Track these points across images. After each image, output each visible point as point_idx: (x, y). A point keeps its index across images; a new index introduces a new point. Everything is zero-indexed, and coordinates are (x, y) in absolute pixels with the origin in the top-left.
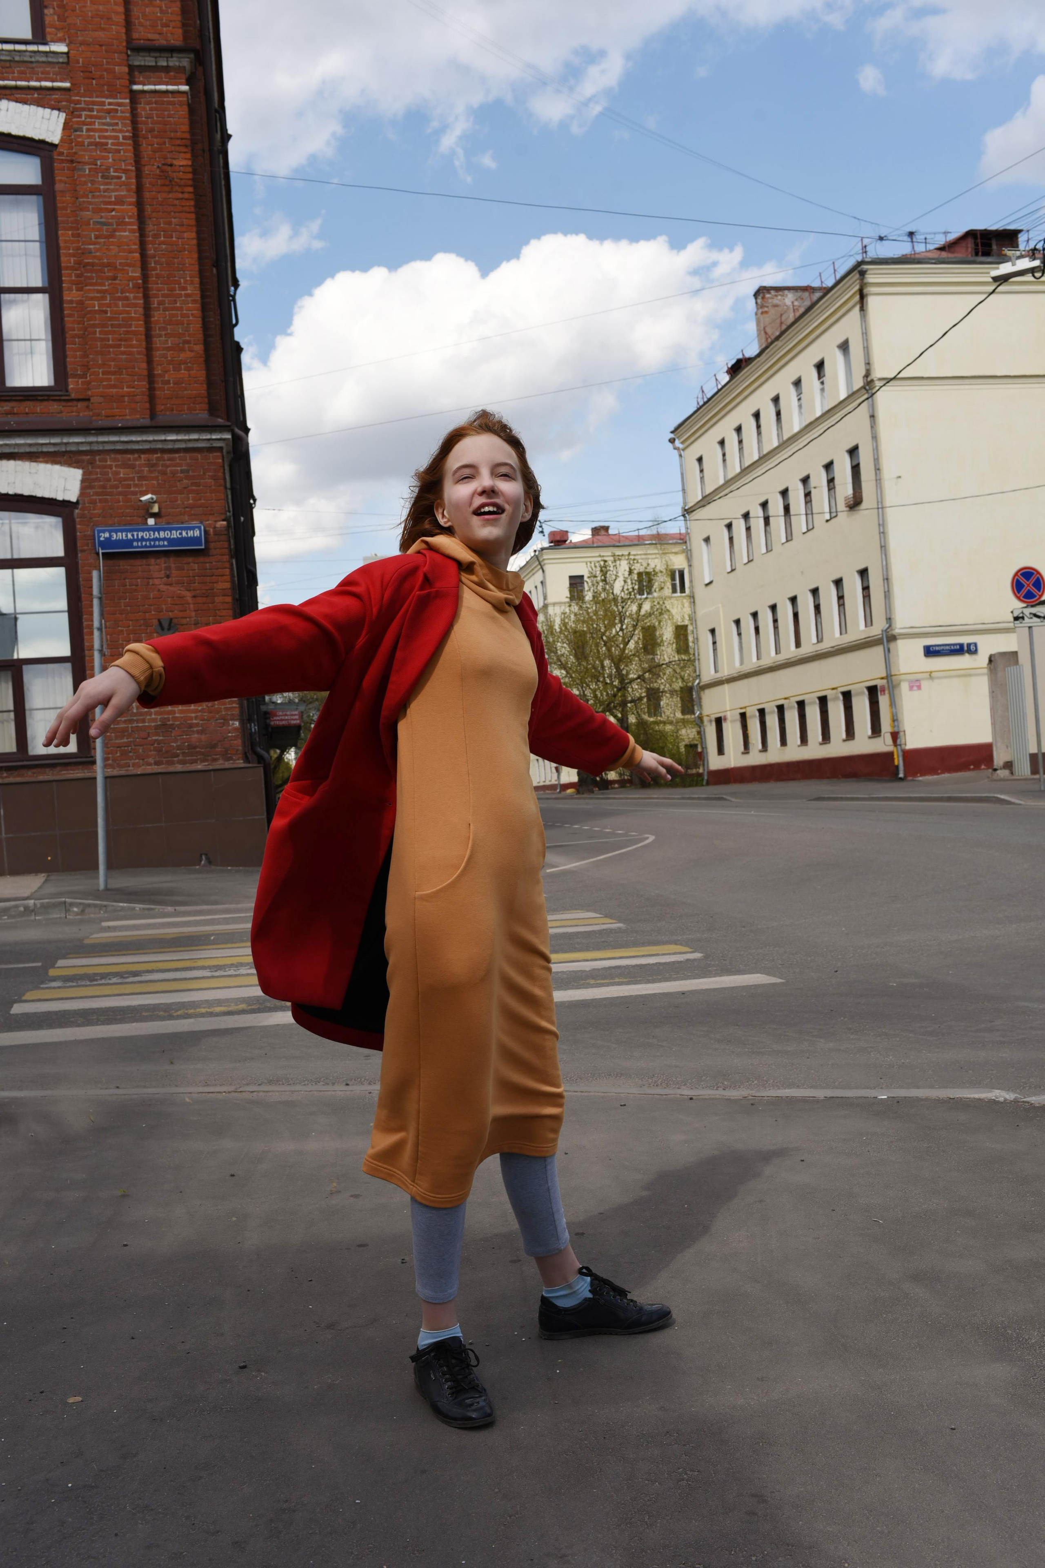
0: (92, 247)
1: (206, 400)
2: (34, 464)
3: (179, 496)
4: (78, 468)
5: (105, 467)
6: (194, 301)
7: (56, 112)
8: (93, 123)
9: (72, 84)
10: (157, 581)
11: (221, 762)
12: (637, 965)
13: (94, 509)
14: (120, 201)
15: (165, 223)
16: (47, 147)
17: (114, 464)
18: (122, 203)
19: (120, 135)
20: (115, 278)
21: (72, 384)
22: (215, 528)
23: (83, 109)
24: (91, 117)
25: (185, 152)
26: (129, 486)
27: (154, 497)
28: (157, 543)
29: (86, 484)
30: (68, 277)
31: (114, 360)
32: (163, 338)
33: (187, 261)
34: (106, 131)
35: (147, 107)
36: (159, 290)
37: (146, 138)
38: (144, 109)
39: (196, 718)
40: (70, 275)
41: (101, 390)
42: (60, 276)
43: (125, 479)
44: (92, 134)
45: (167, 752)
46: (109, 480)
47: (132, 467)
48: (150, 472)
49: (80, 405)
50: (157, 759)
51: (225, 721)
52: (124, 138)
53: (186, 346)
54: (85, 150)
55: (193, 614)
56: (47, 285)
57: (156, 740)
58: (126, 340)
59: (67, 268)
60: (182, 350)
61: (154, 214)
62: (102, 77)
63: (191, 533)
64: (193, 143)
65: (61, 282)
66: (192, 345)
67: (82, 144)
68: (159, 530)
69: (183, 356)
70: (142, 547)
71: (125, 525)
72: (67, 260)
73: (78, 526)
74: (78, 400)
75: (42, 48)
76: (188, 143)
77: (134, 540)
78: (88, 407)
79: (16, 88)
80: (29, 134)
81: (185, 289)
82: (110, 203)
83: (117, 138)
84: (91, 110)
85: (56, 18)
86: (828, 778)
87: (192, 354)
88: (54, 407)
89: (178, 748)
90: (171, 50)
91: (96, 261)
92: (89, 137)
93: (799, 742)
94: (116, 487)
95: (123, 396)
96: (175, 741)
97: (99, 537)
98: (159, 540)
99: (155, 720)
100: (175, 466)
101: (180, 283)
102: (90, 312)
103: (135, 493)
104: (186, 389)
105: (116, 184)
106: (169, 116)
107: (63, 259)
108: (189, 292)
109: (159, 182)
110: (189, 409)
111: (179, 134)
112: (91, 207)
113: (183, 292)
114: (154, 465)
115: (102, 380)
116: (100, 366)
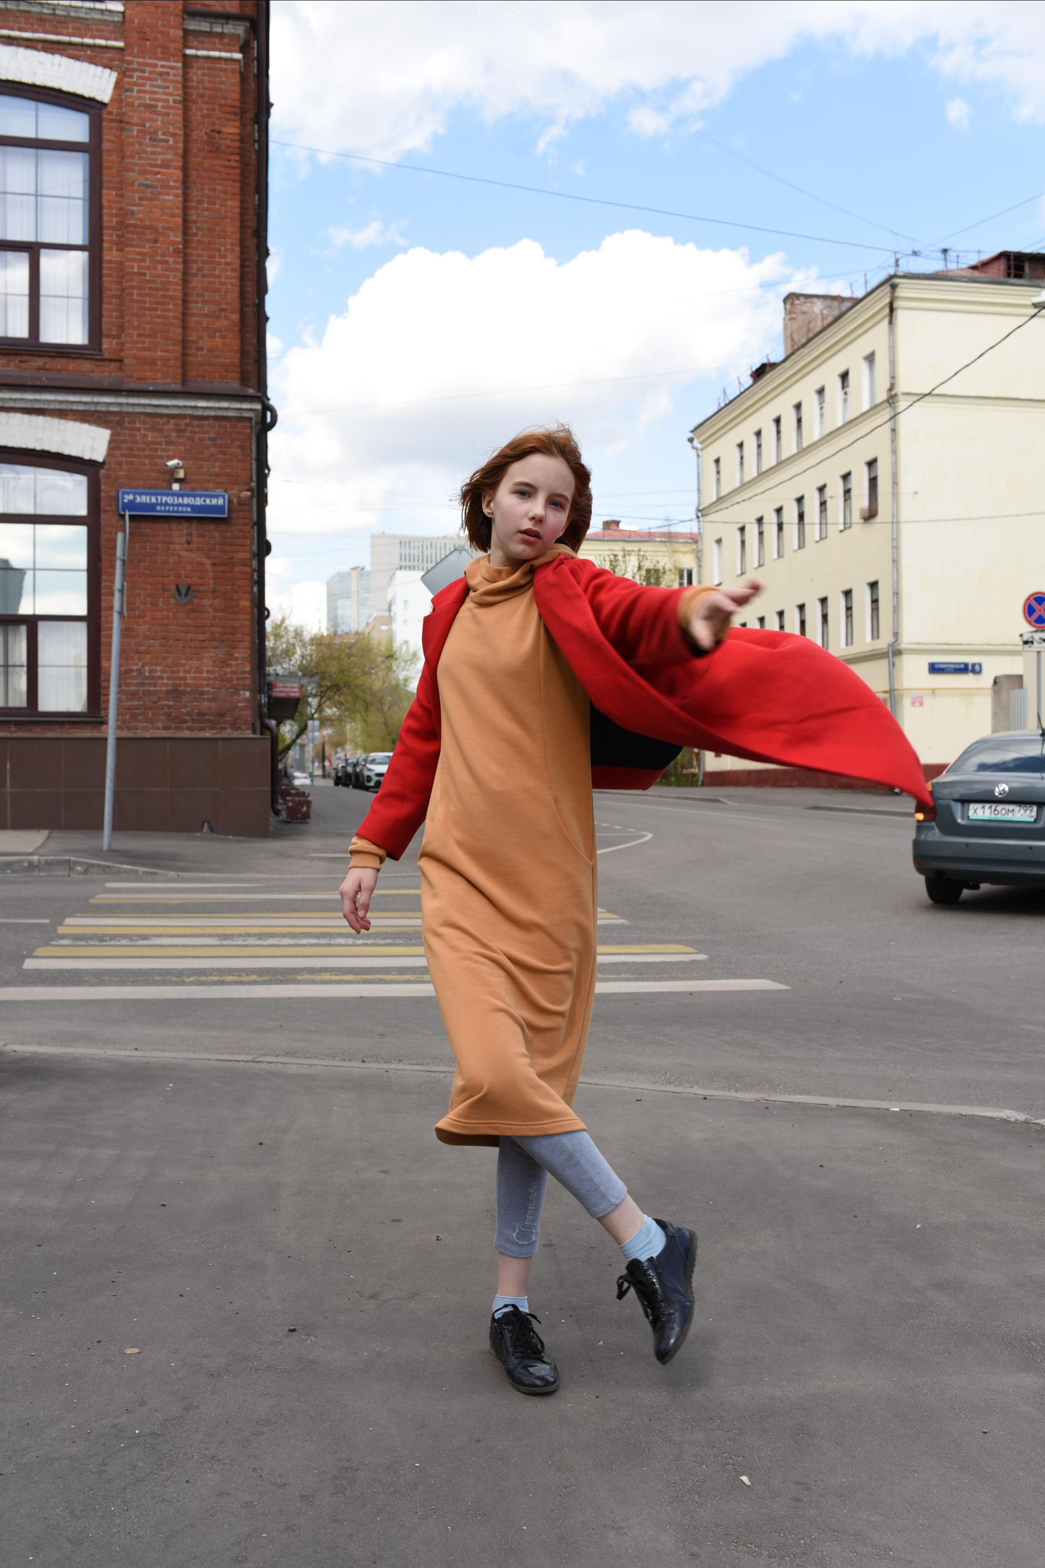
0: (135, 208)
1: (239, 369)
2: (63, 422)
3: (205, 463)
4: (107, 428)
5: (134, 429)
6: (233, 270)
7: (108, 71)
8: (144, 85)
9: (126, 44)
10: (178, 547)
11: (229, 731)
12: (643, 963)
13: (120, 470)
14: (166, 165)
15: (209, 190)
16: (97, 105)
17: (142, 426)
18: (168, 167)
19: (171, 99)
20: (156, 241)
21: (106, 344)
22: (239, 497)
23: (135, 70)
24: (143, 78)
25: (234, 120)
26: (156, 450)
27: (181, 463)
28: (180, 509)
29: (114, 445)
30: (109, 236)
31: (149, 323)
32: (200, 305)
33: (229, 229)
34: (157, 93)
35: (200, 72)
36: (199, 256)
37: (195, 102)
38: (196, 74)
39: (208, 685)
40: (111, 235)
41: (134, 352)
42: (101, 235)
43: (153, 443)
44: (142, 95)
45: (176, 717)
46: (137, 442)
47: (161, 431)
48: (178, 437)
49: (113, 365)
50: (166, 724)
51: (236, 691)
52: (175, 101)
53: (223, 314)
54: (134, 111)
55: (212, 582)
56: (87, 243)
57: (166, 705)
58: (162, 304)
59: (109, 228)
60: (218, 317)
61: (199, 180)
62: (156, 39)
63: (214, 501)
64: (243, 111)
65: (101, 241)
66: (228, 314)
67: (131, 105)
68: (183, 496)
69: (218, 324)
70: (165, 511)
71: (150, 488)
72: (110, 220)
73: (103, 487)
74: (111, 360)
75: (98, 6)
76: (238, 111)
77: (157, 504)
78: (120, 368)
79: (70, 44)
80: (80, 91)
81: (225, 257)
82: (156, 166)
83: (167, 101)
84: (143, 71)
86: (824, 787)
87: (228, 323)
88: (87, 366)
89: (188, 714)
90: (226, 17)
91: (138, 223)
92: (139, 98)
94: (144, 450)
95: (156, 360)
96: (185, 707)
97: (123, 499)
98: (183, 505)
99: (166, 685)
100: (203, 433)
101: (220, 251)
102: (128, 273)
103: (161, 457)
104: (219, 357)
105: (163, 147)
106: (221, 83)
107: (105, 218)
108: (228, 260)
109: (206, 148)
110: (220, 377)
111: (229, 102)
112: (136, 168)
113: (223, 260)
114: (182, 431)
115: (137, 342)
116: (135, 328)
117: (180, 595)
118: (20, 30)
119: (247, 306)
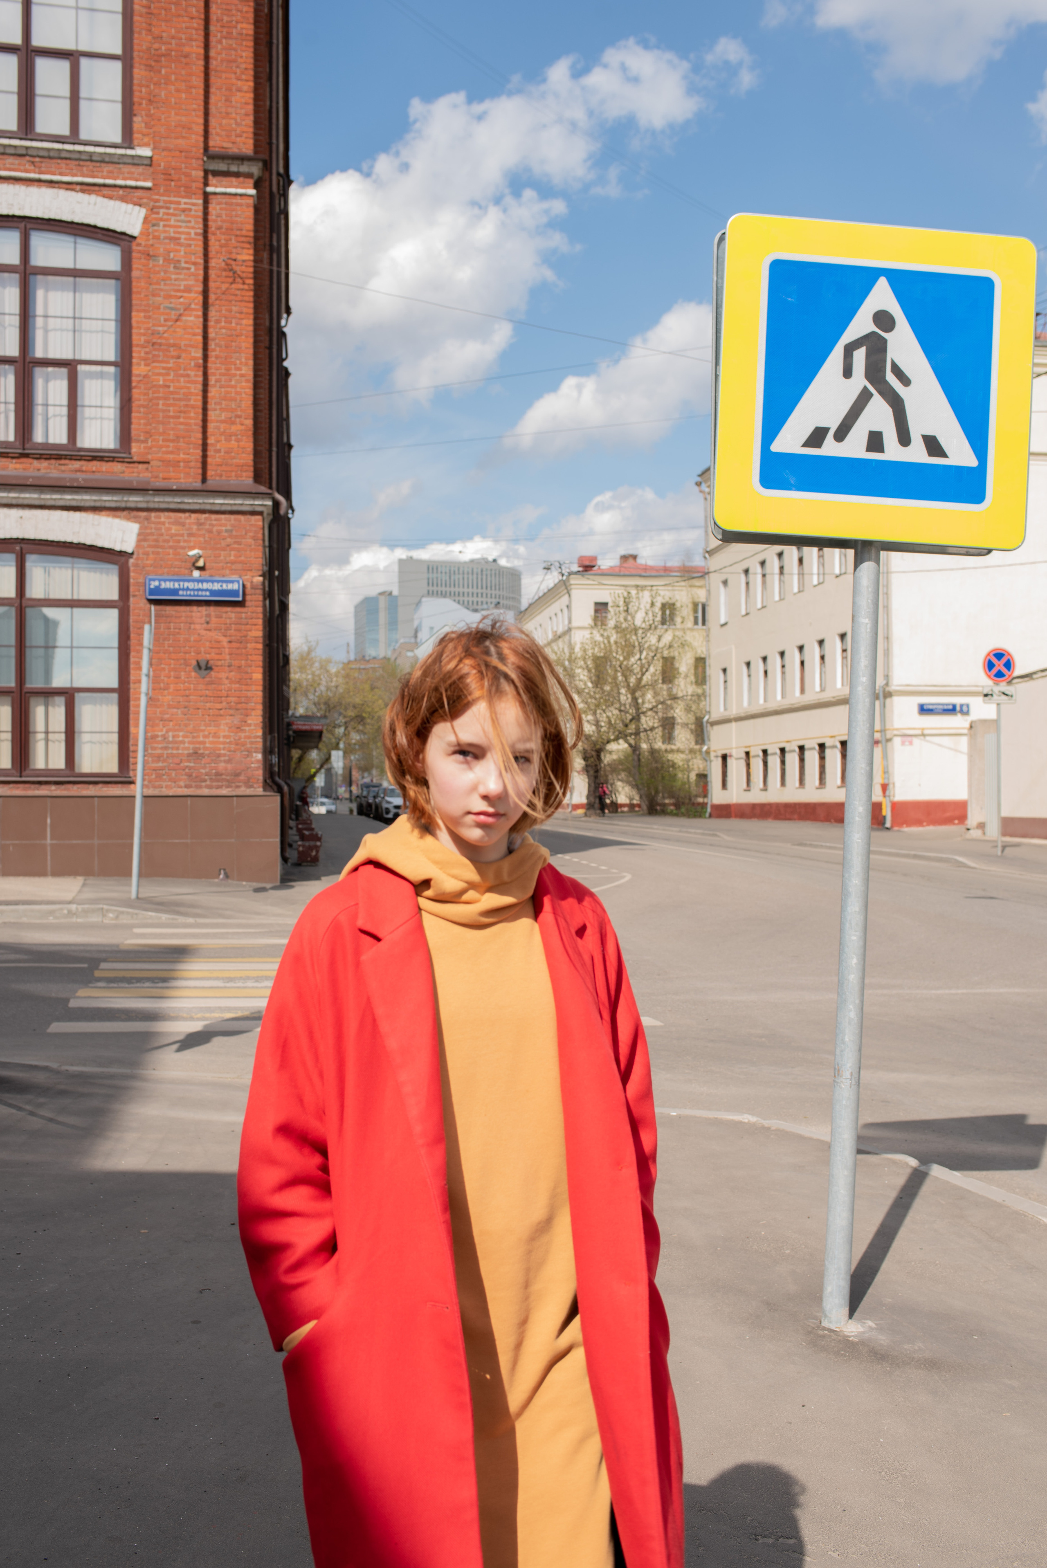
0: (160, 329)
1: (252, 469)
2: (97, 517)
3: (222, 553)
4: (135, 522)
5: (159, 523)
6: (247, 381)
7: (137, 208)
8: (169, 220)
9: (154, 185)
10: (198, 627)
11: (243, 789)
13: (147, 559)
14: (188, 290)
15: (226, 310)
16: (127, 238)
17: (167, 521)
18: (190, 291)
19: (192, 232)
20: (179, 357)
21: (135, 448)
22: (252, 582)
23: (161, 207)
24: (168, 214)
25: (248, 249)
26: (179, 541)
27: (200, 552)
28: (200, 593)
29: (142, 537)
30: (137, 353)
31: (173, 429)
32: (218, 412)
33: (243, 344)
34: (180, 227)
35: (218, 207)
36: (217, 369)
37: (214, 234)
38: (215, 209)
39: (224, 749)
40: (140, 352)
41: (160, 455)
42: (131, 352)
43: (176, 535)
44: (167, 229)
45: (196, 777)
46: (162, 535)
47: (183, 524)
48: (199, 530)
49: (141, 466)
50: (188, 783)
51: (249, 752)
52: (196, 234)
53: (238, 420)
54: (160, 243)
55: (228, 657)
56: (119, 360)
57: (187, 767)
58: (185, 412)
59: (138, 346)
60: (233, 423)
61: (217, 302)
62: (180, 180)
63: (230, 587)
64: (256, 238)
65: (131, 357)
66: (242, 419)
67: (158, 238)
68: (202, 581)
69: (234, 428)
70: (186, 596)
71: (173, 575)
72: (138, 339)
73: (132, 574)
74: (140, 463)
75: (130, 152)
76: (252, 240)
77: (180, 589)
78: (147, 469)
79: (105, 185)
80: (112, 227)
81: (240, 369)
82: (179, 291)
83: (189, 234)
84: (168, 208)
85: (143, 125)
86: (822, 821)
87: (243, 427)
88: (117, 467)
89: (207, 774)
90: (241, 159)
91: (163, 341)
92: (165, 232)
93: (797, 784)
94: (168, 541)
95: (179, 462)
96: (204, 768)
97: (150, 585)
98: (202, 590)
99: (188, 748)
100: (221, 525)
101: (235, 364)
102: (155, 386)
103: (183, 548)
104: (234, 458)
105: (185, 274)
106: (237, 216)
107: (134, 337)
108: (243, 372)
109: (224, 274)
110: (236, 476)
111: (244, 233)
112: (162, 293)
113: (238, 372)
114: (201, 524)
115: (161, 447)
116: (161, 434)
117: (200, 668)
118: (61, 174)
119: (261, 411)
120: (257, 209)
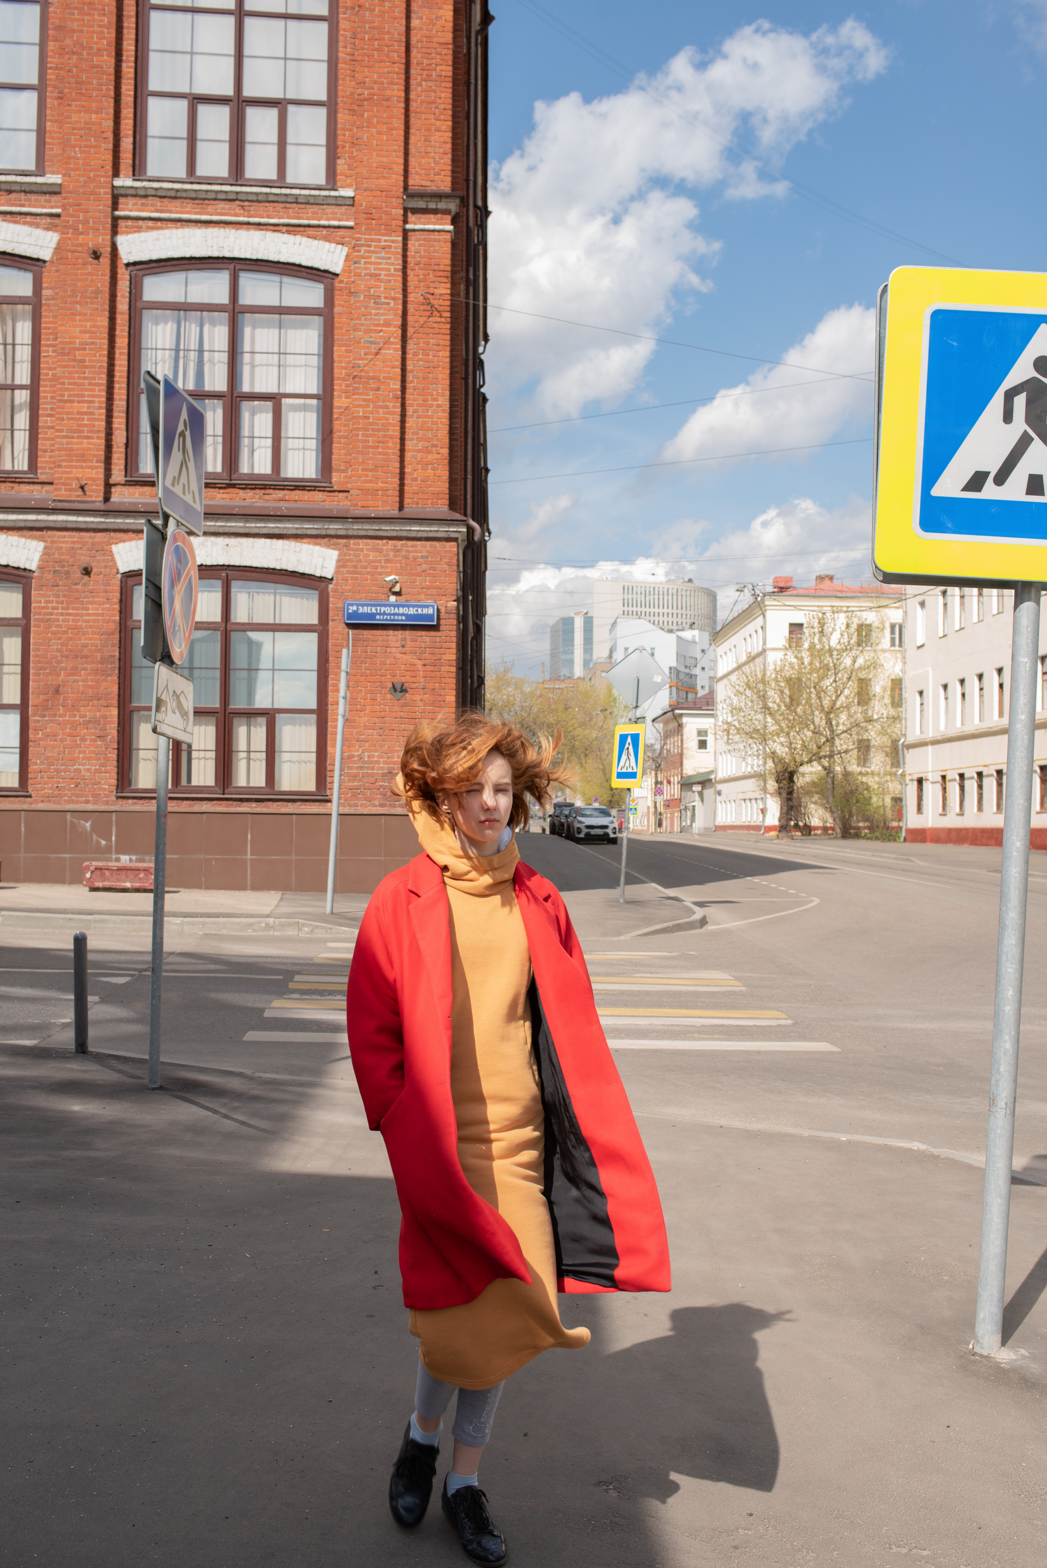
0: (361, 362)
1: (447, 496)
2: (298, 544)
3: (418, 578)
4: (335, 549)
5: (358, 550)
6: (443, 411)
7: (340, 246)
8: (370, 257)
9: (356, 224)
10: (393, 650)
13: (346, 585)
14: (387, 324)
15: (424, 343)
16: (330, 275)
17: (365, 548)
18: (389, 326)
20: (378, 389)
21: (335, 478)
22: (446, 607)
23: (363, 245)
24: (369, 252)
25: (446, 283)
26: (376, 567)
27: (397, 578)
28: (396, 617)
29: (341, 563)
30: (339, 386)
31: (372, 459)
32: (415, 442)
33: (440, 376)
34: (380, 263)
35: (417, 243)
36: (414, 400)
37: (413, 270)
38: (414, 245)
40: (341, 385)
41: (359, 484)
42: (332, 385)
43: (374, 561)
44: (368, 266)
46: (361, 561)
47: (381, 551)
48: (395, 556)
49: (341, 495)
50: (382, 802)
52: (395, 270)
53: (434, 449)
54: (361, 280)
55: (422, 680)
56: (321, 393)
58: (383, 443)
59: (339, 379)
60: (430, 452)
61: (416, 335)
62: (380, 218)
63: (425, 611)
64: (453, 273)
65: (332, 390)
66: (438, 449)
67: (359, 275)
68: (398, 606)
69: (430, 457)
70: (383, 620)
71: (371, 600)
72: (339, 372)
73: (331, 599)
74: (340, 491)
75: (333, 193)
76: (449, 274)
77: (377, 614)
78: (347, 498)
79: (309, 226)
80: (316, 265)
81: (436, 400)
82: (378, 325)
83: (389, 270)
84: (369, 246)
85: (346, 167)
87: (439, 456)
88: (318, 496)
90: (439, 196)
91: (363, 374)
92: (366, 269)
93: (995, 810)
94: (366, 567)
95: (377, 490)
97: (348, 609)
98: (398, 615)
99: (382, 768)
100: (417, 552)
101: (433, 395)
102: (355, 417)
103: (381, 574)
104: (431, 486)
105: (385, 309)
106: (435, 251)
107: (336, 371)
108: (440, 402)
109: (422, 307)
110: (432, 503)
111: (442, 267)
112: (363, 328)
113: (435, 403)
114: (398, 551)
115: (360, 476)
116: (360, 464)
117: (395, 690)
118: (268, 217)
119: (456, 440)
120: (454, 244)
